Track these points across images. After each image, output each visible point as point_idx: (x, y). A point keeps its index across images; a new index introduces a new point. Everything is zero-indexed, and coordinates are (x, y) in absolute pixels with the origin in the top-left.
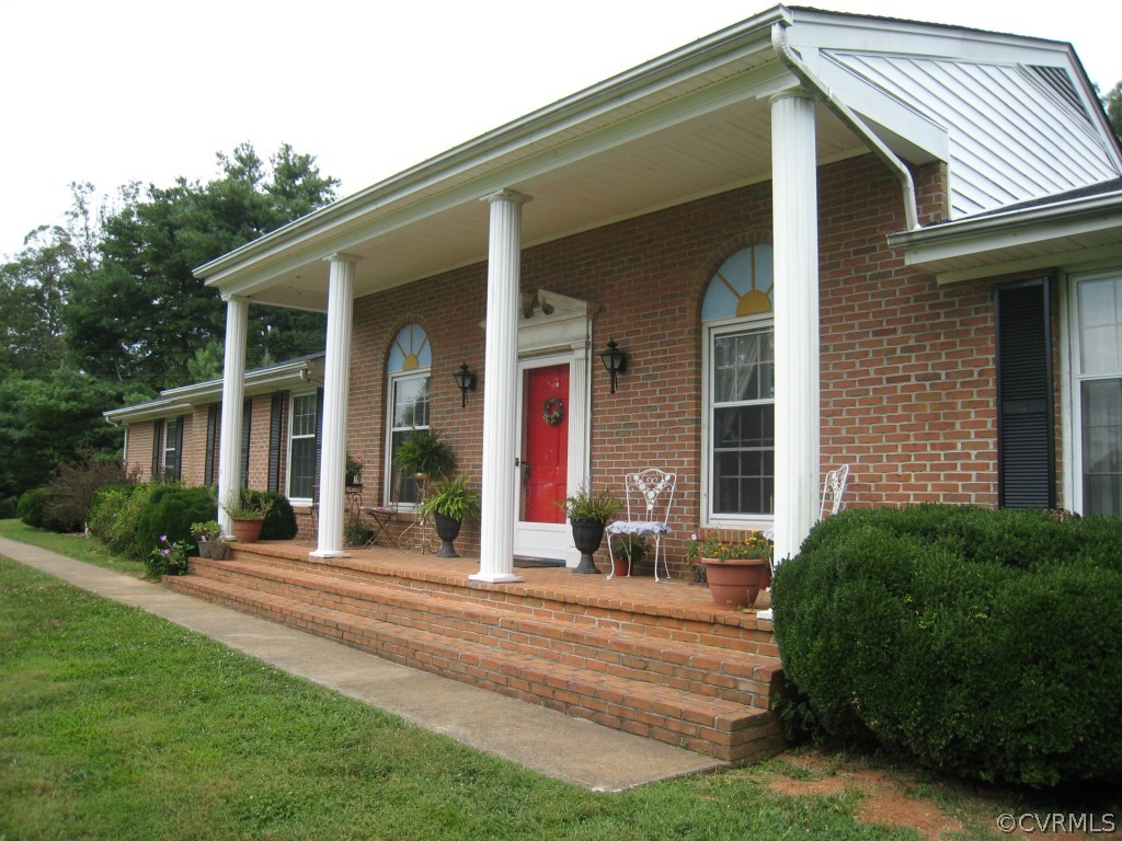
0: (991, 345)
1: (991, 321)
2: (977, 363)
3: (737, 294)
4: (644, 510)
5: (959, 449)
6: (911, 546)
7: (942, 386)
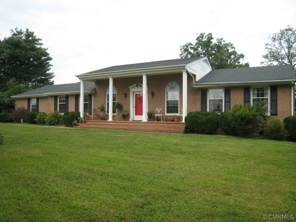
0: (200, 95)
1: (200, 93)
2: (199, 97)
3: (170, 87)
4: (158, 113)
5: (197, 106)
6: (198, 115)
7: (195, 99)
